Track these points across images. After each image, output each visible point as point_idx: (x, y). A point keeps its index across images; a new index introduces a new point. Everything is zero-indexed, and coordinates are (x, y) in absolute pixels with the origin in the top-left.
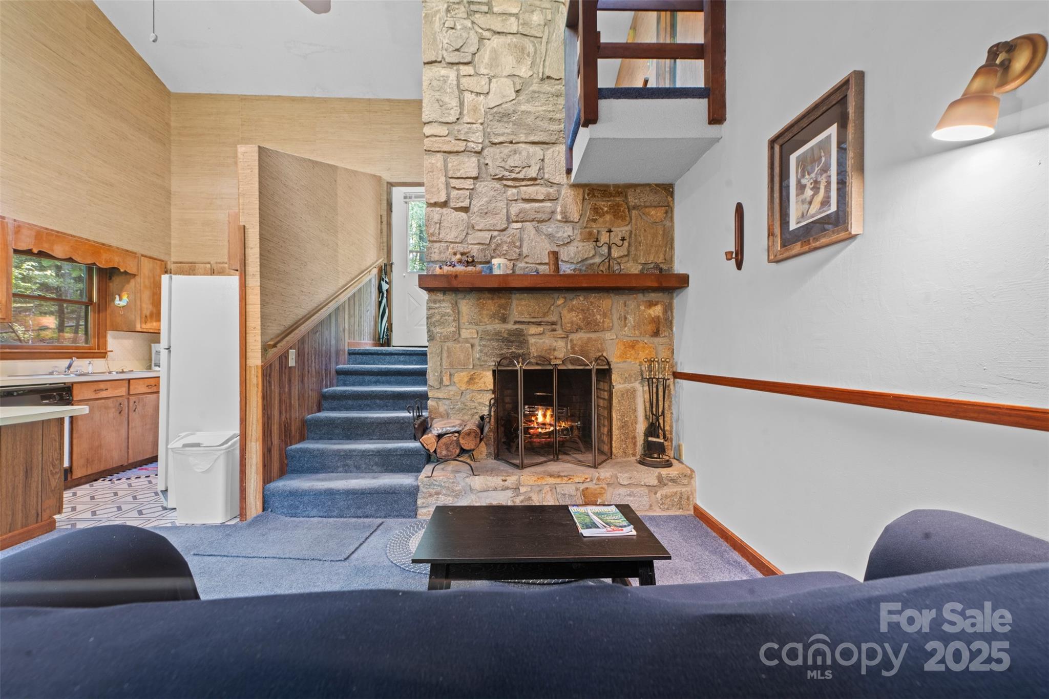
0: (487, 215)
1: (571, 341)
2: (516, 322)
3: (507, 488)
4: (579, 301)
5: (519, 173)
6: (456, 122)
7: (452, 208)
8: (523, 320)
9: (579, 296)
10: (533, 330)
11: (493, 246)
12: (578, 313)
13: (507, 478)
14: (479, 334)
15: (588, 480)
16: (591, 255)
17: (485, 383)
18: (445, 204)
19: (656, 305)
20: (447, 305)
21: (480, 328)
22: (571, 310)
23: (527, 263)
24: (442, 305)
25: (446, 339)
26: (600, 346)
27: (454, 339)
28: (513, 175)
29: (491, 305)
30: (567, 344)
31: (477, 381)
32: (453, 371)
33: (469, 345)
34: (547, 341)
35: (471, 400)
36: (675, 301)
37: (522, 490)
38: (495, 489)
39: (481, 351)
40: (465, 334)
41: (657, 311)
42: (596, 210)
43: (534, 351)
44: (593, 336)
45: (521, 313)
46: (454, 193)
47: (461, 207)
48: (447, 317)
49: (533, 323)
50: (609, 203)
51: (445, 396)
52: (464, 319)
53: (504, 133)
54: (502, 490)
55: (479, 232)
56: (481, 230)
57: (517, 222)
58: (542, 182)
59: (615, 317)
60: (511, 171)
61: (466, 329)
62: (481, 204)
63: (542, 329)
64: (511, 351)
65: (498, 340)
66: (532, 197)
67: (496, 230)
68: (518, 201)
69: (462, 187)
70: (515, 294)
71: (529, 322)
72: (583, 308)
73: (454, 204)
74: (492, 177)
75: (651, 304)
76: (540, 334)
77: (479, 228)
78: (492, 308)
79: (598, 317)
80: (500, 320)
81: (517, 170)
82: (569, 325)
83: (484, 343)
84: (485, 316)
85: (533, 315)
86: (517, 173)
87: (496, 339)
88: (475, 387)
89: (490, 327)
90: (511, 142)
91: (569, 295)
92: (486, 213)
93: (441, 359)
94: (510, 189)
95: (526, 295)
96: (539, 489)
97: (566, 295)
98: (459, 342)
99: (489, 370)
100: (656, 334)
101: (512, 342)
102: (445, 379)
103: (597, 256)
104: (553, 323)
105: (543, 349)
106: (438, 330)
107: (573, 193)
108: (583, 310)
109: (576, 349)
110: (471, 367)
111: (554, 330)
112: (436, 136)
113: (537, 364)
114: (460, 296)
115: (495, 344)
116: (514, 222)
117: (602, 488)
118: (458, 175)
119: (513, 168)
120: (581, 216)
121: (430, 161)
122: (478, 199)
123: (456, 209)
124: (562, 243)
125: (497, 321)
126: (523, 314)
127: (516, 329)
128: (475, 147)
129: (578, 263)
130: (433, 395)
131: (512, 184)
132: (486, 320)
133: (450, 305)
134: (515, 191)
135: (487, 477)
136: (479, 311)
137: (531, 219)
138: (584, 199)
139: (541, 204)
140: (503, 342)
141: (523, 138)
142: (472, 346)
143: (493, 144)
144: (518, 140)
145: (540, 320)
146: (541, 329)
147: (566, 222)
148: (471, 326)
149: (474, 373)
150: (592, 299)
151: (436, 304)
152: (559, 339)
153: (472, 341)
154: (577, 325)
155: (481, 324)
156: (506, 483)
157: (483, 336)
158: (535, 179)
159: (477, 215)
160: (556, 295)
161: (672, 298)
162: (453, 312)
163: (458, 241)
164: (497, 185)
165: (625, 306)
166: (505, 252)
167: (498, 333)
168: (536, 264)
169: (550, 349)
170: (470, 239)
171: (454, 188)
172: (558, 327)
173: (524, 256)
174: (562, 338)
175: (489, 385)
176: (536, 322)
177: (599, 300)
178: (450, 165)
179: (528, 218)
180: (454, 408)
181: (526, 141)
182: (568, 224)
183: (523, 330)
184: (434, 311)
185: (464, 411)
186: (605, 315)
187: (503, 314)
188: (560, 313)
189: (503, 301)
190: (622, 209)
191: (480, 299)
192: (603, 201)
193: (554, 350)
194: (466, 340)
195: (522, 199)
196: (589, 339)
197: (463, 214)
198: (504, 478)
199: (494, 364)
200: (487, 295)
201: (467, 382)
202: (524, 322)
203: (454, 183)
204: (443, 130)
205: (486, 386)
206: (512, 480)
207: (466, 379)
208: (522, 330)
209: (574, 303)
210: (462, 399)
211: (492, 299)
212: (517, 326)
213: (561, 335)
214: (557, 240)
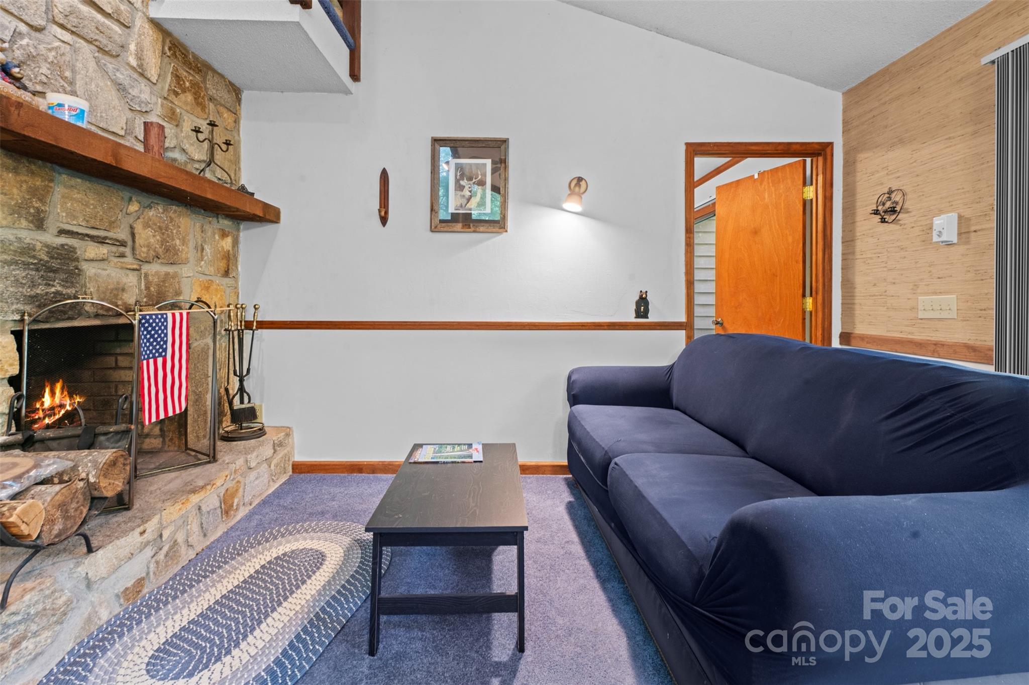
1: (146, 275)
2: (61, 232)
4: (157, 213)
8: (75, 229)
9: (157, 204)
10: (92, 250)
12: (155, 231)
13: (147, 525)
16: (172, 145)
19: (228, 236)
22: (146, 225)
29: (13, 185)
30: (140, 280)
34: (113, 274)
36: (241, 234)
41: (227, 243)
42: (177, 77)
43: (91, 289)
44: (170, 269)
45: (72, 215)
49: (93, 238)
50: (191, 78)
59: (192, 246)
63: (105, 251)
64: (52, 290)
65: (27, 266)
67: (24, 22)
70: (60, 173)
71: (87, 235)
72: (162, 225)
75: (224, 235)
76: (103, 260)
78: (16, 191)
79: (178, 242)
80: (31, 222)
82: (144, 249)
85: (92, 223)
87: (23, 263)
89: (9, 235)
91: (146, 200)
95: (79, 180)
97: (140, 198)
99: (5, 332)
100: (226, 273)
101: (55, 271)
103: (177, 150)
104: (123, 244)
105: (107, 289)
107: (151, 32)
108: (160, 228)
109: (152, 289)
113: (97, 316)
115: (20, 273)
116: (59, 25)
120: (159, 76)
124: (139, 109)
125: (25, 223)
126: (75, 218)
127: (62, 245)
132: (2, 216)
135: (117, 542)
137: (89, 38)
138: (163, 52)
139: (108, 22)
140: (38, 270)
145: (102, 233)
146: (104, 250)
147: (142, 75)
152: (128, 272)
154: (155, 251)
156: (145, 535)
160: (126, 194)
161: (238, 230)
165: (202, 232)
167: (28, 250)
168: (98, 127)
169: (117, 290)
172: (127, 251)
174: (134, 270)
175: (10, 365)
176: (98, 237)
177: (179, 216)
179: (84, 34)
182: (145, 82)
183: (75, 248)
186: (183, 241)
187: (38, 211)
188: (132, 227)
189: (37, 182)
192: (184, 70)
196: (167, 274)
198: (141, 529)
202: (77, 233)
205: (2, 370)
206: (151, 526)
208: (73, 250)
209: (151, 214)
212: (62, 240)
213: (132, 264)
214: (131, 100)
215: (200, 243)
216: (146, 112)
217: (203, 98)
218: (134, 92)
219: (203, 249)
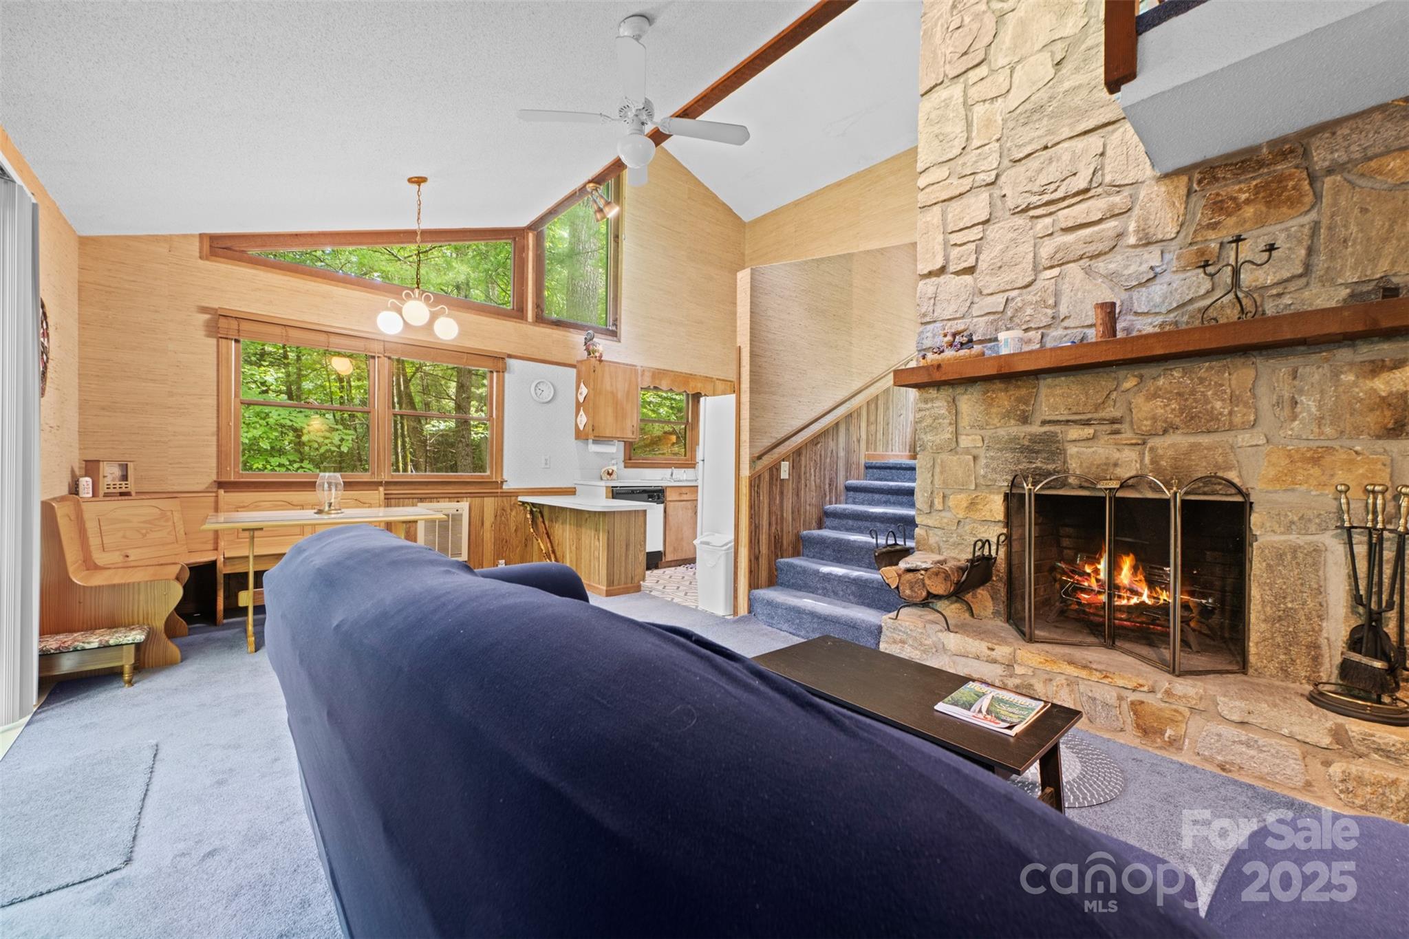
0: (1002, 269)
1: (1152, 449)
2: (1044, 423)
3: (995, 661)
4: (1173, 378)
5: (1056, 190)
6: (961, 154)
7: (952, 273)
8: (1059, 418)
9: (1171, 370)
10: (1074, 433)
11: (1009, 313)
12: (1169, 399)
13: (996, 647)
14: (986, 442)
15: (1145, 689)
16: (1202, 291)
17: (991, 511)
18: (942, 270)
19: (1396, 368)
20: (941, 404)
21: (987, 433)
22: (1153, 397)
23: (1066, 328)
24: (935, 405)
25: (939, 449)
26: (1220, 459)
27: (949, 449)
28: (1046, 198)
29: (1004, 398)
30: (1142, 455)
31: (980, 507)
32: (948, 492)
33: (971, 457)
34: (1101, 451)
35: (971, 533)
37: (1019, 670)
38: (978, 658)
39: (987, 466)
40: (965, 442)
42: (1218, 206)
43: (1073, 465)
44: (1205, 440)
45: (1054, 408)
46: (955, 252)
47: (965, 269)
48: (941, 420)
49: (1075, 422)
51: (937, 524)
52: (965, 422)
53: (1034, 139)
54: (987, 661)
55: (989, 297)
56: (992, 294)
57: (1052, 267)
58: (1100, 190)
59: (1265, 403)
60: (1043, 193)
61: (967, 435)
62: (992, 255)
63: (1092, 431)
64: (1034, 466)
65: (1013, 450)
66: (1079, 221)
67: (1015, 289)
68: (1056, 234)
69: (966, 241)
70: (1045, 379)
71: (1068, 421)
72: (1182, 390)
73: (955, 266)
74: (1012, 212)
75: (1379, 368)
77: (989, 291)
78: (1006, 403)
79: (1218, 405)
80: (1018, 420)
81: (1053, 187)
82: (1149, 423)
83: (992, 454)
84: (994, 416)
85: (1074, 410)
86: (1052, 193)
87: (1011, 449)
88: (977, 516)
89: (1002, 432)
90: (1046, 148)
91: (1148, 371)
92: (1000, 267)
93: (933, 475)
94: (1040, 220)
95: (1063, 379)
96: (1047, 676)
97: (1143, 372)
98: (957, 453)
99: (999, 493)
100: (1396, 431)
101: (1037, 452)
102: (936, 501)
104: (1113, 421)
105: (1092, 464)
106: (929, 437)
107: (1165, 188)
108: (1179, 394)
109: (1165, 462)
110: (973, 487)
111: (1117, 432)
112: (933, 184)
113: (1081, 487)
114: (960, 390)
115: (1009, 455)
116: (1046, 269)
118: (961, 226)
119: (1045, 187)
120: (1181, 225)
121: (924, 220)
122: (989, 251)
123: (957, 273)
124: (1137, 283)
125: (1013, 422)
126: (1057, 409)
127: (1045, 432)
128: (985, 178)
129: (1169, 312)
130: (922, 521)
131: (1044, 212)
132: (996, 421)
133: (945, 404)
134: (1048, 220)
135: (966, 638)
136: (985, 410)
137: (1076, 257)
138: (1190, 192)
139: (1096, 228)
140: (1022, 452)
141: (1066, 133)
142: (975, 458)
143: (1015, 162)
144: (1057, 140)
145: (1089, 416)
146: (1089, 431)
147: (1148, 244)
148: (973, 430)
149: (977, 497)
150: (1202, 373)
151: (927, 404)
152: (1126, 447)
153: (975, 452)
154: (1165, 421)
155: (988, 427)
156: (993, 653)
157: (990, 444)
158: (1087, 190)
159: (987, 274)
160: (1122, 373)
162: (949, 413)
163: (958, 316)
164: (1020, 221)
165: (1295, 378)
166: (1028, 318)
167: (1015, 439)
168: (1083, 327)
169: (1105, 464)
170: (976, 311)
171: (955, 245)
172: (1125, 427)
173: (1061, 318)
174: (1132, 444)
175: (998, 514)
176: (1081, 420)
178: (950, 216)
179: (1071, 257)
180: (947, 541)
181: (1072, 134)
182: (1151, 248)
183: (1057, 433)
184: (924, 413)
185: (960, 547)
186: (1234, 399)
187: (1024, 411)
188: (1129, 403)
189: (1023, 392)
190: (1292, 184)
191: (988, 392)
193: (1116, 465)
194: (967, 451)
195: (1062, 230)
196: (1194, 447)
197: (967, 277)
198: (990, 645)
199: (1006, 484)
200: (999, 385)
201: (967, 507)
202: (1058, 421)
203: (956, 238)
204: (942, 172)
205: (993, 516)
206: (1002, 651)
207: (965, 504)
208: (1056, 434)
209: (1161, 383)
210: (959, 531)
211: (1006, 390)
212: (1046, 428)
213: (1132, 439)
214: (1126, 280)
216: (1148, 280)
217: (1297, 187)
219: (1296, 403)
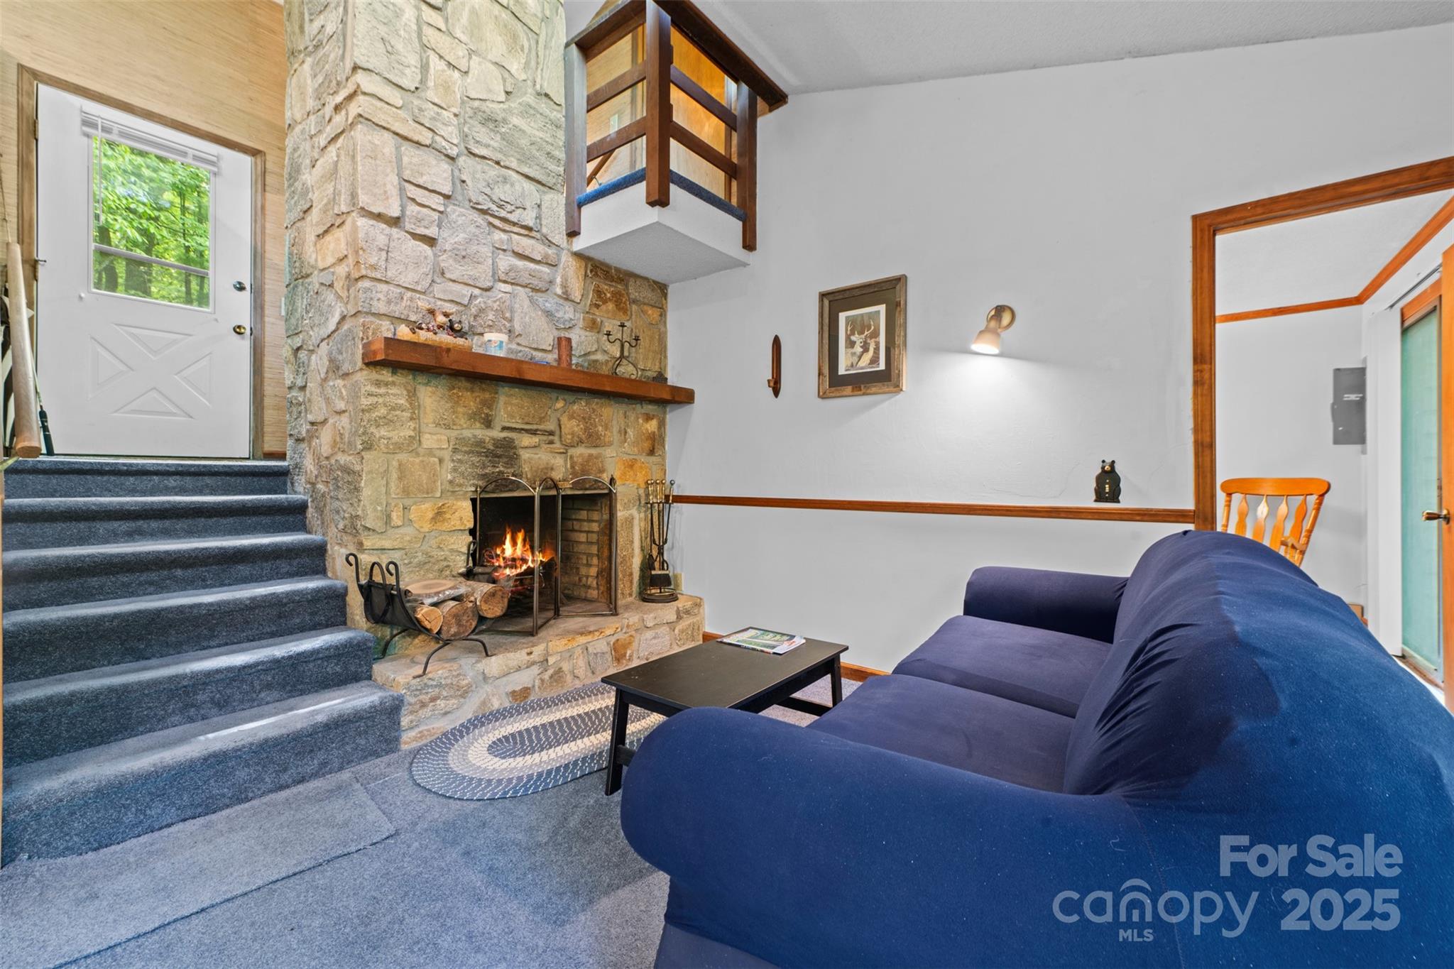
0: (466, 260)
1: (571, 457)
2: (504, 429)
4: (580, 406)
5: (511, 212)
6: (413, 92)
7: (407, 232)
8: (514, 426)
9: (580, 399)
10: (527, 440)
11: (473, 310)
12: (579, 421)
14: (451, 444)
15: (619, 630)
16: (594, 350)
17: (461, 519)
18: (395, 222)
19: (652, 419)
20: (399, 392)
21: (454, 434)
22: (571, 417)
23: (518, 344)
24: (390, 391)
25: (399, 447)
26: (600, 465)
27: (411, 449)
28: (503, 214)
29: (471, 399)
30: (566, 461)
31: (448, 516)
32: (407, 502)
33: (436, 460)
34: (543, 457)
35: (439, 547)
36: (668, 416)
37: (551, 660)
39: (455, 470)
40: (429, 441)
41: (652, 426)
42: (599, 293)
43: (526, 468)
44: (594, 451)
45: (511, 416)
46: (412, 209)
47: (424, 236)
48: (398, 413)
49: (527, 431)
50: (612, 289)
51: (397, 544)
52: (428, 418)
53: (489, 146)
55: (451, 283)
56: (454, 281)
57: (505, 282)
58: (538, 236)
59: (615, 430)
60: (500, 207)
61: (430, 433)
62: (456, 240)
63: (537, 440)
64: (497, 470)
65: (479, 454)
66: (527, 253)
67: (477, 287)
68: (508, 253)
69: (427, 204)
70: (503, 387)
71: (523, 429)
72: (585, 415)
73: (413, 226)
74: (471, 204)
75: (648, 418)
76: (535, 447)
77: (453, 277)
78: (472, 403)
79: (600, 428)
80: (483, 423)
81: (509, 208)
82: (569, 437)
83: (459, 457)
84: (461, 415)
85: (526, 419)
86: (508, 212)
87: (477, 452)
88: (446, 526)
89: (467, 433)
90: (498, 163)
91: (570, 397)
92: (464, 257)
93: (387, 483)
94: (497, 231)
95: (517, 390)
96: (569, 654)
97: (566, 397)
98: (418, 454)
99: (465, 499)
100: (652, 452)
101: (499, 457)
102: (394, 515)
103: (599, 353)
104: (551, 433)
105: (538, 468)
106: (383, 432)
107: (574, 263)
108: (584, 418)
109: (577, 468)
110: (438, 494)
111: (551, 442)
112: (381, 100)
114: (421, 379)
115: (475, 459)
116: (500, 281)
117: (631, 636)
118: (420, 182)
119: (503, 203)
120: (582, 295)
121: (370, 138)
122: (451, 232)
123: (415, 236)
124: (563, 327)
125: (478, 425)
126: (513, 417)
127: (504, 438)
128: (447, 147)
129: (580, 356)
130: (372, 545)
131: (501, 226)
132: (462, 421)
133: (405, 393)
134: (504, 236)
135: (508, 655)
136: (452, 407)
137: (524, 284)
138: (586, 275)
139: (538, 267)
140: (487, 456)
141: (514, 165)
142: (441, 461)
143: (471, 153)
144: (507, 164)
145: (535, 427)
146: (535, 440)
147: (567, 299)
148: (438, 429)
149: (443, 505)
150: (594, 406)
151: (379, 387)
152: (556, 455)
153: (438, 453)
154: (578, 437)
155: (455, 427)
156: (532, 656)
157: (457, 446)
158: (530, 229)
159: (451, 257)
160: (554, 395)
161: (665, 413)
162: (411, 404)
163: (419, 288)
164: (480, 219)
165: (625, 417)
166: (490, 323)
167: (480, 443)
168: (531, 348)
169: (547, 469)
170: (438, 290)
171: (413, 200)
172: (556, 438)
173: (517, 334)
174: (561, 453)
175: (468, 521)
176: (531, 430)
177: (601, 407)
178: (406, 159)
179: (520, 281)
180: (410, 563)
181: (518, 169)
182: (569, 303)
183: (514, 440)
184: (375, 399)
185: (427, 566)
186: (606, 427)
187: (487, 415)
188: (559, 420)
189: (487, 395)
190: (624, 300)
191: (454, 388)
192: (606, 284)
193: (552, 469)
194: (430, 452)
195: (513, 252)
196: (590, 456)
197: (426, 247)
198: (525, 651)
199: (473, 489)
200: (464, 383)
201: (433, 518)
202: (515, 429)
203: (412, 191)
204: (396, 97)
205: (463, 524)
206: (539, 650)
207: (430, 515)
208: (512, 440)
209: (575, 408)
210: (422, 548)
211: (472, 391)
212: (505, 434)
213: (559, 449)
214: (557, 321)
215: (623, 428)
216: (570, 327)
217: (625, 303)
218: (559, 315)
219: (626, 432)
